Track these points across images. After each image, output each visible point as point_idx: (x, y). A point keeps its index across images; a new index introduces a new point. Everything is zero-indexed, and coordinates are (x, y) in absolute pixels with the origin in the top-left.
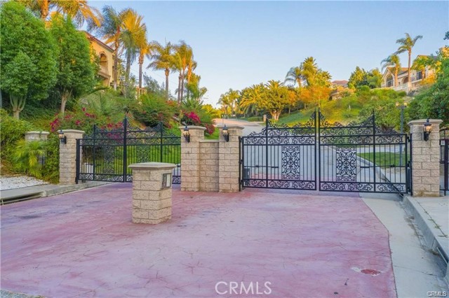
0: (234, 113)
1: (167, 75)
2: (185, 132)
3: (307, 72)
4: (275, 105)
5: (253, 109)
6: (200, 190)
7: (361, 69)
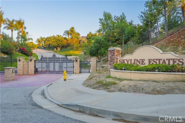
0: (43, 46)
1: (12, 32)
2: (19, 59)
3: (71, 33)
4: (58, 45)
5: (50, 46)
6: (23, 74)
7: (91, 33)
